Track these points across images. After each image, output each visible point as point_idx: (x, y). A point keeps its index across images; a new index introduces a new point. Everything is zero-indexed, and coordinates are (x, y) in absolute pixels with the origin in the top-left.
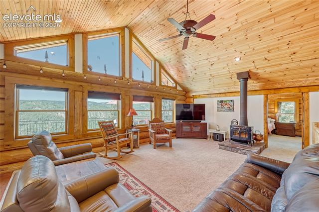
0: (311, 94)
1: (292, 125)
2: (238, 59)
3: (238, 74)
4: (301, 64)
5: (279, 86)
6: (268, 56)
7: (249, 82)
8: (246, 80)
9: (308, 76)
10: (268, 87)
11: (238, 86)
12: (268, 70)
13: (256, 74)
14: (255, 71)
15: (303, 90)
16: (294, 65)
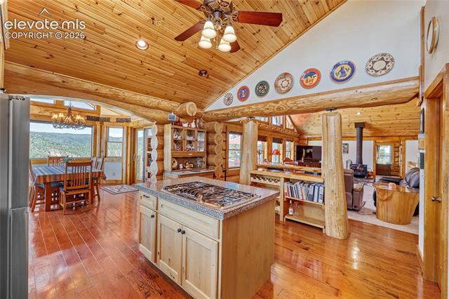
0: (407, 142)
1: (388, 166)
2: (359, 114)
3: (356, 124)
4: (402, 121)
5: (385, 135)
6: (380, 114)
7: (364, 130)
8: (362, 129)
9: (405, 129)
10: (377, 135)
11: (355, 132)
12: (379, 123)
13: (370, 125)
14: (370, 122)
15: (402, 139)
16: (397, 121)
